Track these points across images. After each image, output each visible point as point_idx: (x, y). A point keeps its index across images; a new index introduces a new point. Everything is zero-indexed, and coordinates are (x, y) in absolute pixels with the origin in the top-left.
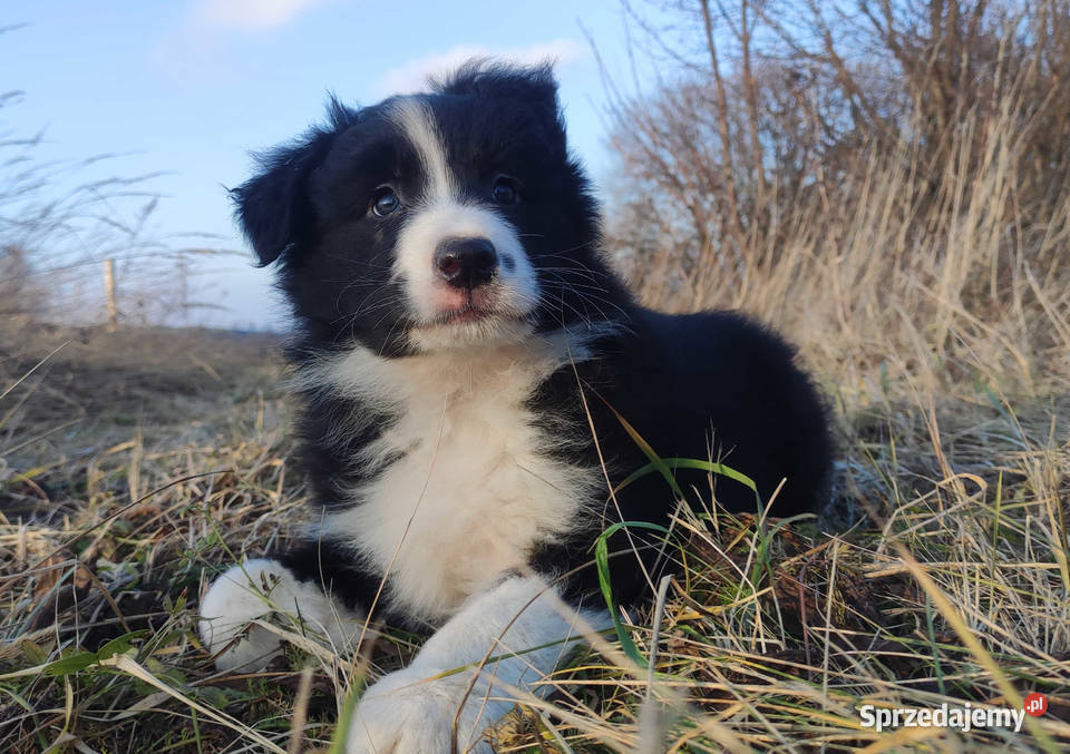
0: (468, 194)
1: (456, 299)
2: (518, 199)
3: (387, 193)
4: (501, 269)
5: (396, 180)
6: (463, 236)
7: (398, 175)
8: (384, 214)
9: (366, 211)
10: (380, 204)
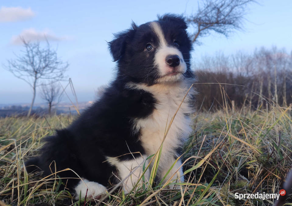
1: (171, 70)
3: (149, 45)
4: (181, 62)
5: (151, 42)
6: (172, 54)
7: (152, 41)
8: (149, 50)
9: (144, 50)
10: (148, 48)
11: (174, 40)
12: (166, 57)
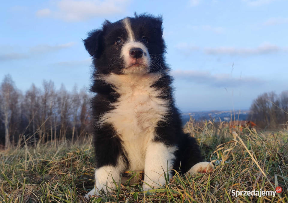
0: (137, 40)
1: (134, 61)
2: (148, 42)
3: (119, 39)
4: (143, 55)
5: (121, 37)
6: (136, 47)
7: (122, 35)
8: (118, 44)
9: (114, 43)
10: (118, 42)
11: (143, 37)
12: (130, 50)
